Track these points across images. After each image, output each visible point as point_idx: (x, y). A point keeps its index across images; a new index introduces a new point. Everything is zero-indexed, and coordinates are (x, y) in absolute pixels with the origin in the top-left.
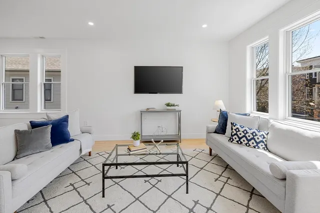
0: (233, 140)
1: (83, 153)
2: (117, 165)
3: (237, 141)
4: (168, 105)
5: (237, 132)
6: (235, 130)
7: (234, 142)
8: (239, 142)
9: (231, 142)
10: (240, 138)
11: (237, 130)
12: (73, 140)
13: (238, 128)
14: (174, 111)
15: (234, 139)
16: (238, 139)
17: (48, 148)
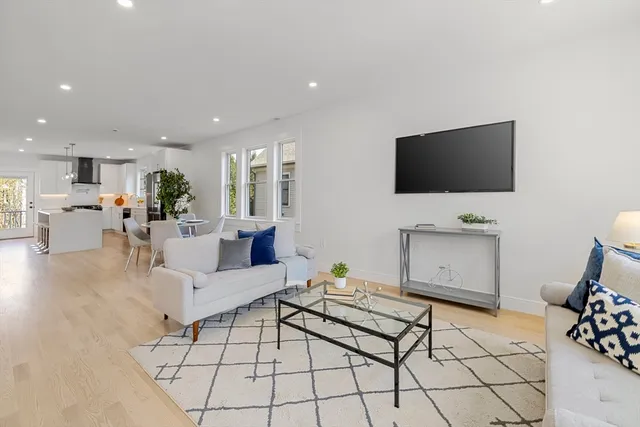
0: (579, 335)
1: (288, 285)
2: (325, 317)
3: (591, 342)
4: (465, 219)
5: (594, 312)
6: (593, 306)
7: (582, 340)
8: (596, 346)
9: (575, 339)
10: (599, 335)
11: (597, 307)
12: (277, 262)
13: (601, 302)
14: (482, 235)
15: (581, 331)
16: (591, 335)
17: (245, 266)
